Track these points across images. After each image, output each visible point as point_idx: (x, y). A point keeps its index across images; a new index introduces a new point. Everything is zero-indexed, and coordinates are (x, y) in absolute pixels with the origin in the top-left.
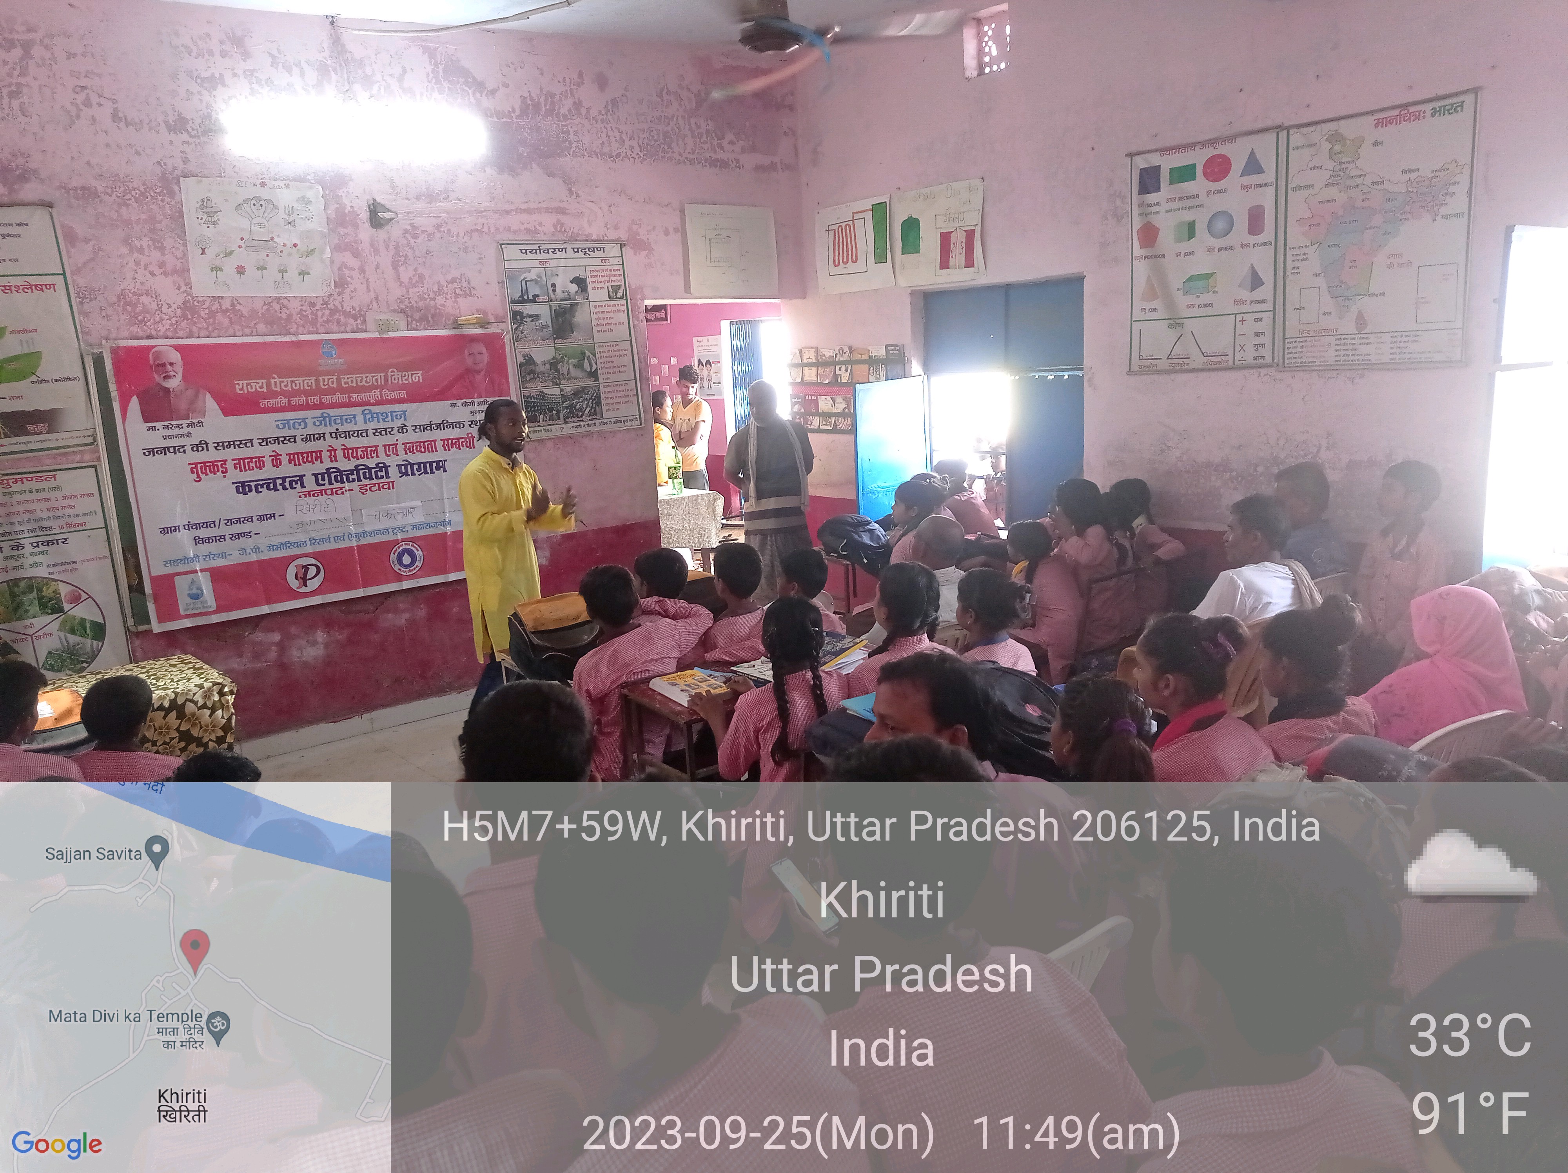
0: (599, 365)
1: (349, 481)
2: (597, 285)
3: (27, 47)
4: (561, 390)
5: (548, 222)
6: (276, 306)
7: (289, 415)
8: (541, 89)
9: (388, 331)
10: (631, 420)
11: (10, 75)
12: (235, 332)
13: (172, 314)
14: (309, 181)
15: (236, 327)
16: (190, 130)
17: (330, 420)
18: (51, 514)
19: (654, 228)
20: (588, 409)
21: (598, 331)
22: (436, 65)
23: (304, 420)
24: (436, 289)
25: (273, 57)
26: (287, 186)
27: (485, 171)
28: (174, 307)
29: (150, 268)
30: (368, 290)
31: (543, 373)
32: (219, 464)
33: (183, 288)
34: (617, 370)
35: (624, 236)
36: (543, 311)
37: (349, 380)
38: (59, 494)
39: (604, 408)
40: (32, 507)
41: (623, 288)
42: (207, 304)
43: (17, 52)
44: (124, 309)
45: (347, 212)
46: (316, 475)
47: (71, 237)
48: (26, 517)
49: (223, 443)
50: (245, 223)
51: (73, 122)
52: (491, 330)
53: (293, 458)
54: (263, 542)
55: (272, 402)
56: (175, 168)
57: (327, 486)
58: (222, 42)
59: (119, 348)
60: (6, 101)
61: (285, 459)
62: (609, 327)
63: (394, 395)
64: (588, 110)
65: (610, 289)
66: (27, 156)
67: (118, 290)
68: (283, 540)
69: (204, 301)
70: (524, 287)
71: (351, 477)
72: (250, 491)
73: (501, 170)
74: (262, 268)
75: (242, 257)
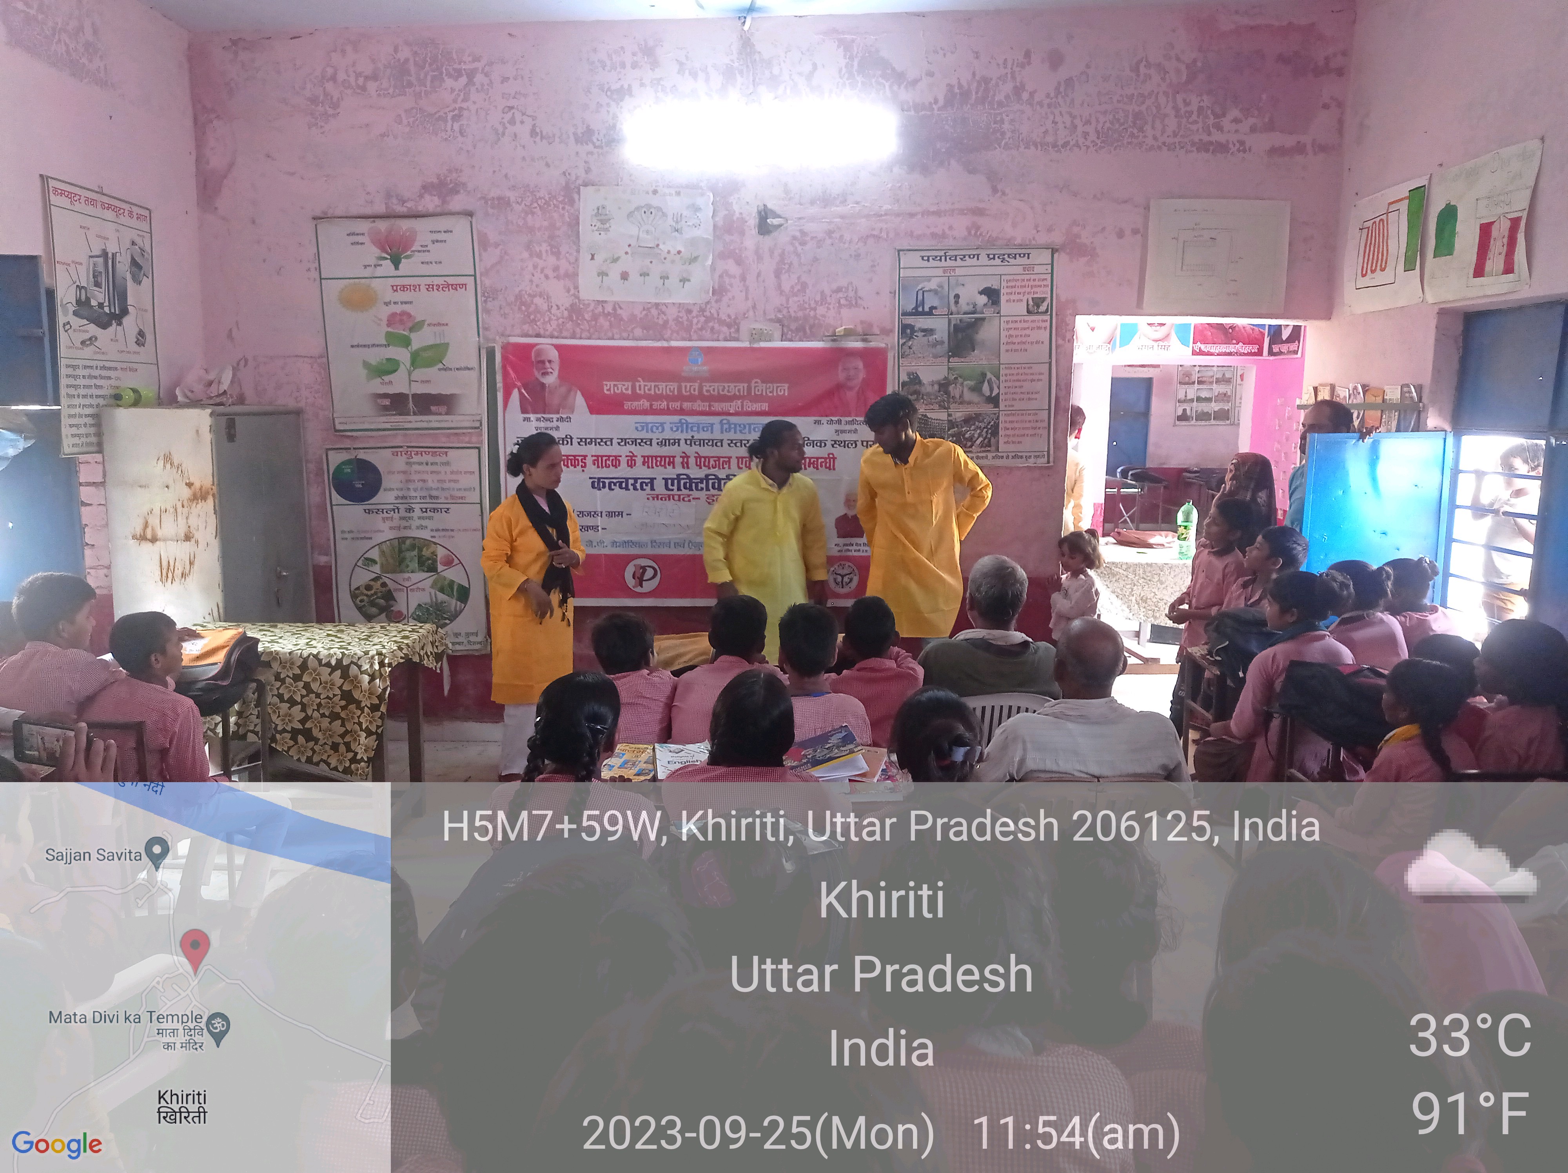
0: (1002, 389)
1: (697, 489)
2: (1013, 297)
3: (471, 75)
4: (949, 415)
5: (960, 225)
6: (654, 312)
7: (649, 419)
8: (974, 74)
9: (761, 340)
10: (1036, 457)
11: (455, 101)
12: (613, 335)
13: (559, 315)
14: (701, 188)
15: (615, 331)
16: (595, 140)
17: (688, 427)
18: (440, 485)
19: (1104, 229)
20: (981, 439)
21: (1007, 351)
22: (851, 58)
23: (662, 424)
24: (818, 298)
25: (681, 64)
26: (678, 194)
27: (891, 171)
28: (562, 308)
29: (546, 271)
30: (747, 299)
31: (928, 394)
32: (580, 458)
33: (572, 291)
34: (1026, 396)
35: (1057, 238)
36: (940, 326)
37: (711, 389)
38: (448, 469)
39: (1002, 440)
40: (425, 477)
41: (1049, 300)
42: (592, 307)
43: (464, 80)
44: (520, 309)
45: (735, 218)
46: (666, 480)
47: (485, 244)
48: (420, 484)
49: (586, 439)
50: (634, 230)
51: (499, 139)
52: (873, 344)
53: (647, 461)
54: (608, 538)
55: (635, 404)
56: (577, 178)
57: (675, 492)
58: (634, 54)
59: (509, 343)
60: (450, 123)
61: (639, 460)
62: (1023, 347)
63: (756, 407)
64: (1032, 94)
65: (1031, 302)
66: (458, 171)
67: (517, 290)
68: (626, 539)
69: (589, 304)
70: (920, 297)
71: (700, 485)
72: (604, 487)
73: (912, 168)
74: (644, 274)
75: (627, 263)
